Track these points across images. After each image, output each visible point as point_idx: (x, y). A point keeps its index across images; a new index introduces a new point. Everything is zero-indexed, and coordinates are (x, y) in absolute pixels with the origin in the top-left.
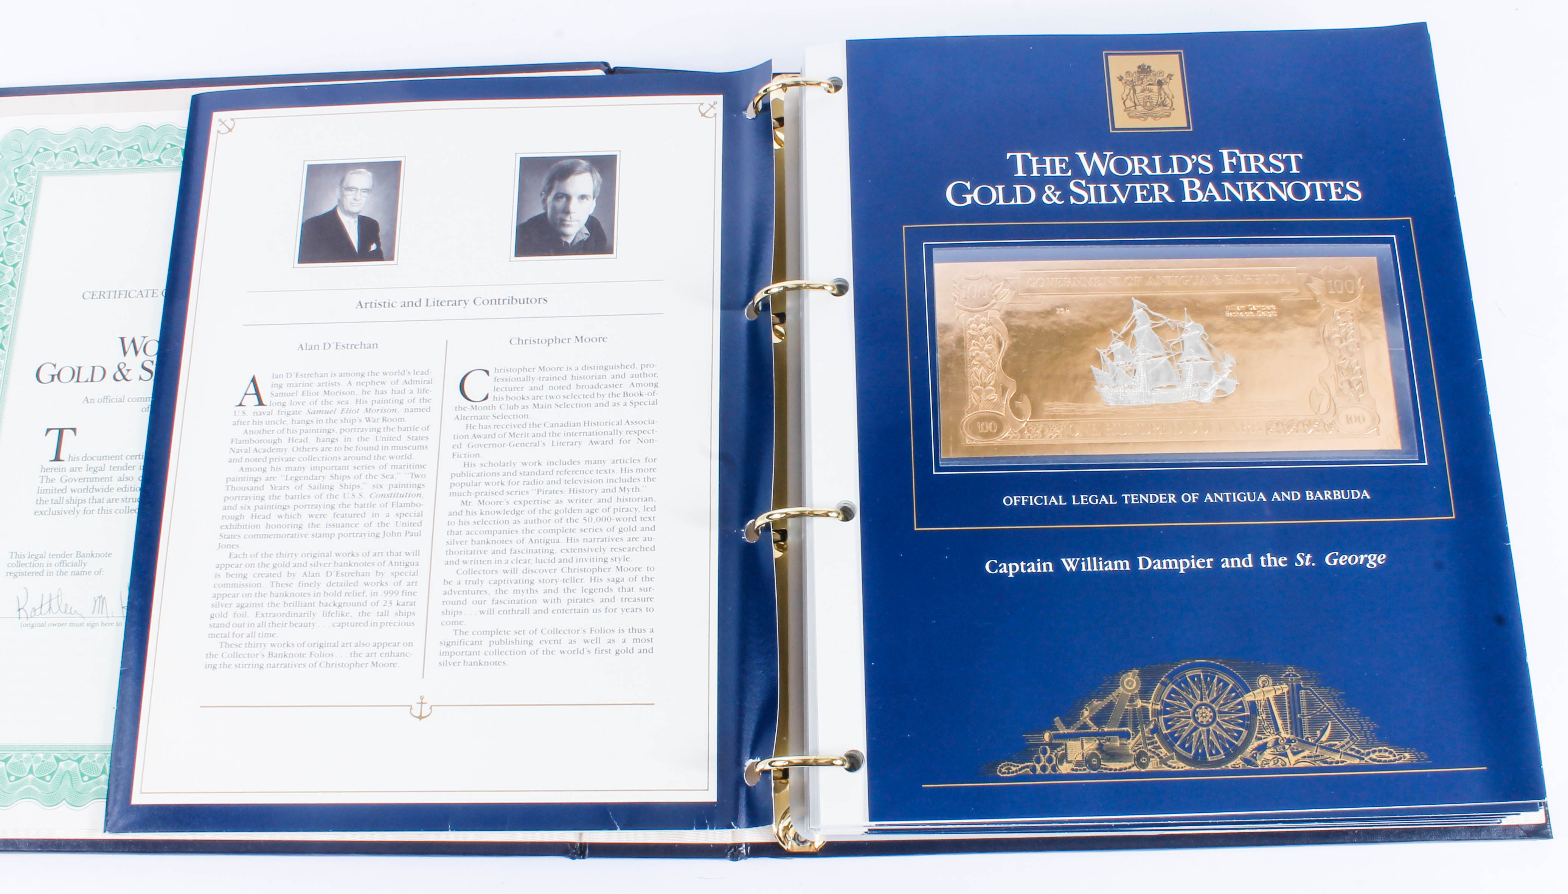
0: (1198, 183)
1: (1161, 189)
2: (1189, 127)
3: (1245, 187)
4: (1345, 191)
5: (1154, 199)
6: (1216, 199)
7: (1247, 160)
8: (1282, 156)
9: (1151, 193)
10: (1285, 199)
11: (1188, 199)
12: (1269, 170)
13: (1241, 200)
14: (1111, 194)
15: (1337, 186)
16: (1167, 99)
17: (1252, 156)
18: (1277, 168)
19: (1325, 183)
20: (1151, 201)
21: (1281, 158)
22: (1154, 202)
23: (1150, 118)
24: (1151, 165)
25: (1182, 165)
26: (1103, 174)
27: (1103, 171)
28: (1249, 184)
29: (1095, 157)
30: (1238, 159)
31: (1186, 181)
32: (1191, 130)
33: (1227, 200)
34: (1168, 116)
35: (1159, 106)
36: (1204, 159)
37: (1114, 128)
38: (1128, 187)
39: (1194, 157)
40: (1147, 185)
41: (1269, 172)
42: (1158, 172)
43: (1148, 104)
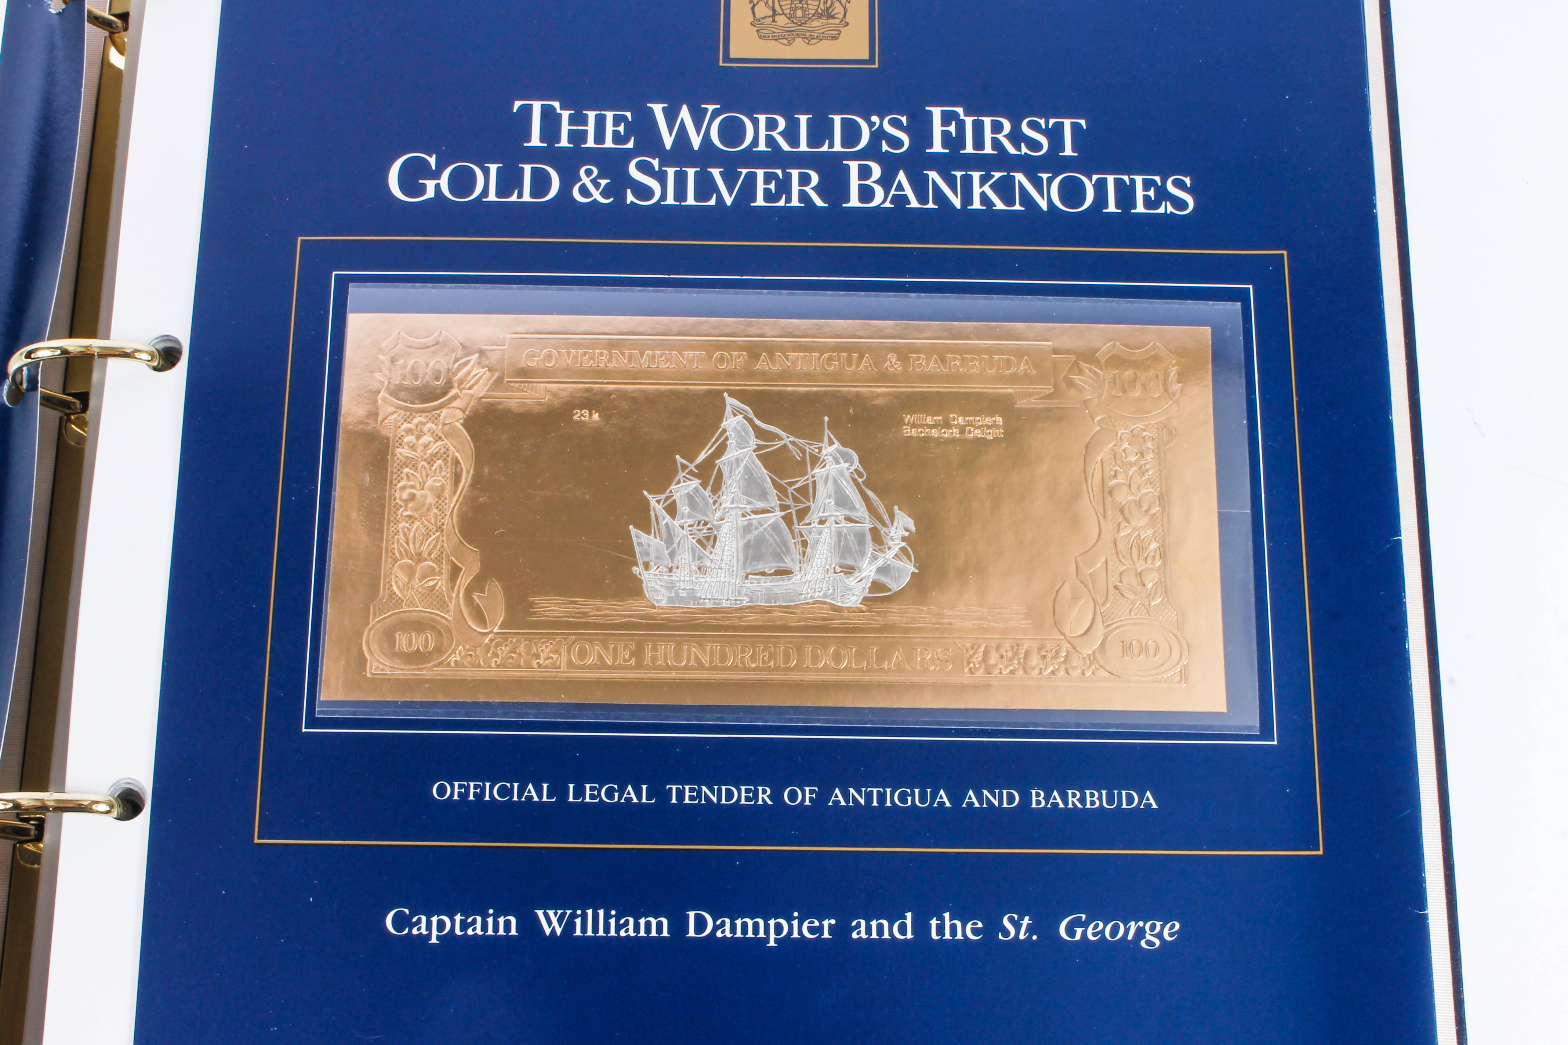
0: (877, 171)
1: (804, 180)
2: (871, 61)
3: (967, 181)
4: (1163, 195)
5: (789, 200)
6: (910, 203)
7: (978, 128)
8: (1047, 123)
9: (784, 187)
10: (1045, 207)
11: (854, 202)
12: (1018, 148)
13: (958, 206)
14: (705, 187)
15: (1147, 185)
16: (837, 4)
17: (987, 121)
18: (1035, 145)
19: (1126, 178)
20: (782, 203)
21: (1044, 127)
22: (787, 205)
23: (799, 41)
24: (791, 135)
25: (851, 134)
26: (696, 147)
27: (696, 142)
28: (976, 176)
29: (685, 113)
30: (961, 126)
31: (854, 166)
32: (876, 66)
33: (931, 205)
34: (835, 38)
35: (820, 16)
36: (895, 123)
37: (727, 58)
38: (741, 173)
39: (875, 119)
40: (779, 172)
41: (1019, 153)
42: (803, 147)
43: (799, 13)
